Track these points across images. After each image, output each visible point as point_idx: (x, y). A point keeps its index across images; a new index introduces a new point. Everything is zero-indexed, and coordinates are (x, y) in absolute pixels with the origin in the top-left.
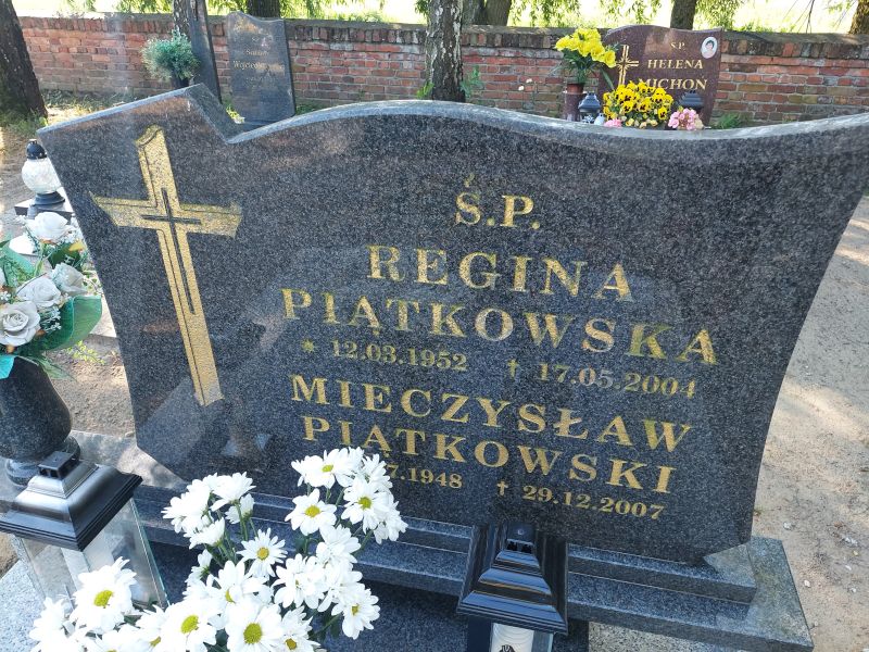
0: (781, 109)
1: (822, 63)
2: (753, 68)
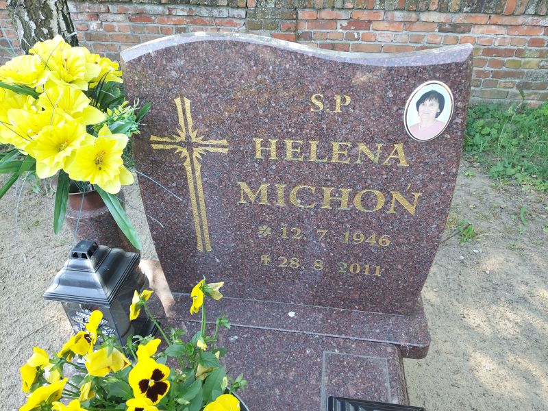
0: (496, 75)
2: (466, 28)
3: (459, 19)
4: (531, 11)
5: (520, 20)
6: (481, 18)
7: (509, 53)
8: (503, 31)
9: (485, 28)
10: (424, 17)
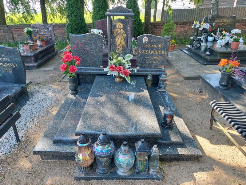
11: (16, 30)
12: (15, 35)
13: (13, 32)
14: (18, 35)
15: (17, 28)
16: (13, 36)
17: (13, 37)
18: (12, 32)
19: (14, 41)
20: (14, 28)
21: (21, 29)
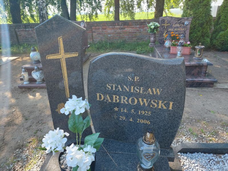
0: (132, 37)
1: (138, 26)
2: (124, 28)
3: (122, 27)
4: (134, 24)
5: (133, 26)
6: (126, 26)
7: (133, 33)
8: (131, 28)
9: (127, 28)
10: (116, 27)
11: (97, 27)
12: (94, 34)
13: (94, 30)
14: (98, 34)
15: (99, 25)
16: (92, 34)
17: (93, 36)
18: (92, 31)
19: (93, 40)
20: (95, 25)
21: (103, 27)
